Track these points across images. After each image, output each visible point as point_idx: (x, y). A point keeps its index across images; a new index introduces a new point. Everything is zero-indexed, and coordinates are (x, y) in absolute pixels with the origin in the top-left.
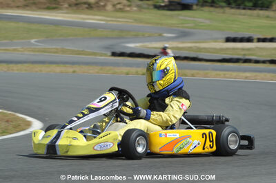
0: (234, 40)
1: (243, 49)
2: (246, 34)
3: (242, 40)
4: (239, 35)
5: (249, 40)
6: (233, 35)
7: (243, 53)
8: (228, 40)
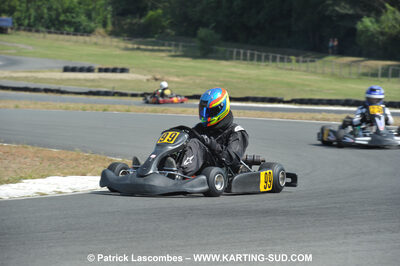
2: (86, 64)
3: (81, 70)
5: (90, 70)
6: (71, 65)
8: (66, 69)
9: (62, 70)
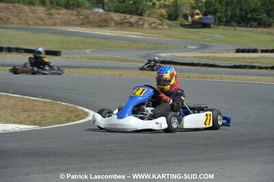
0: (243, 51)
1: (249, 58)
2: (252, 47)
3: (249, 51)
4: (247, 48)
5: (255, 51)
6: (242, 48)
7: (250, 61)
8: (238, 51)
9: (235, 51)
